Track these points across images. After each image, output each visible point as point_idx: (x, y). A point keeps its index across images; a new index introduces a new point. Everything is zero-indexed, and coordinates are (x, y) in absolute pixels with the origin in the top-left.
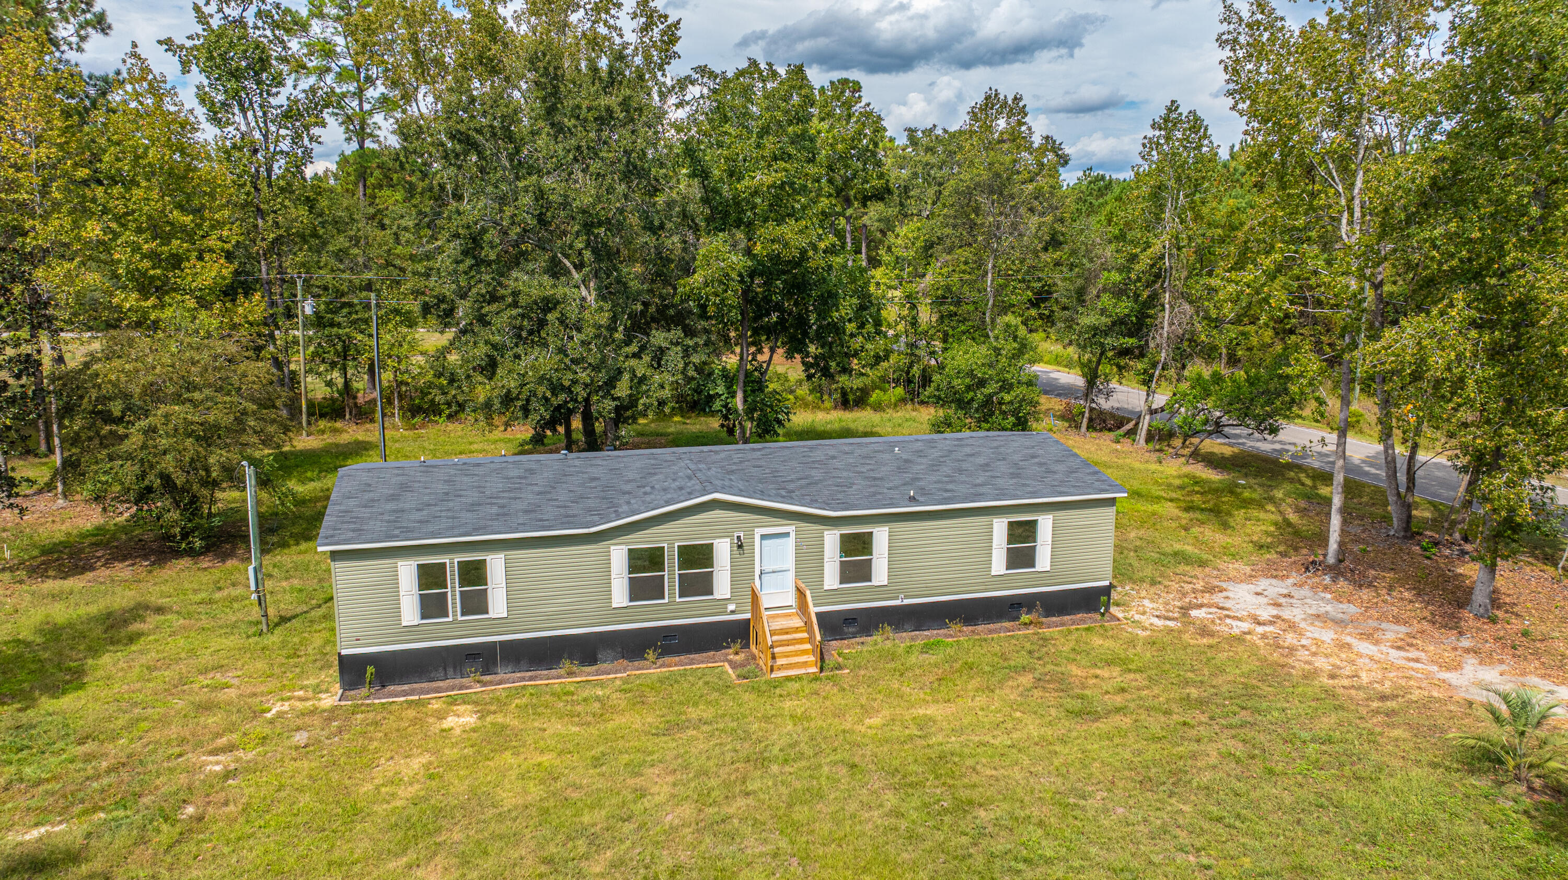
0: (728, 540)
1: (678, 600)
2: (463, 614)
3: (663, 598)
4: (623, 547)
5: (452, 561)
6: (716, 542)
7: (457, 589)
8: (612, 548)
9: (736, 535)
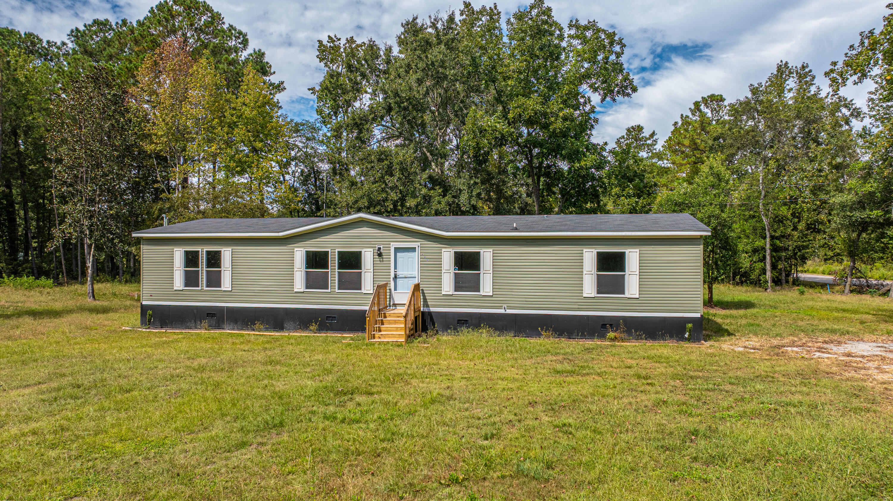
0: (372, 250)
1: (337, 291)
2: (207, 286)
3: (328, 289)
4: (302, 249)
5: (203, 250)
6: (363, 251)
7: (205, 269)
8: (296, 249)
9: (377, 246)
